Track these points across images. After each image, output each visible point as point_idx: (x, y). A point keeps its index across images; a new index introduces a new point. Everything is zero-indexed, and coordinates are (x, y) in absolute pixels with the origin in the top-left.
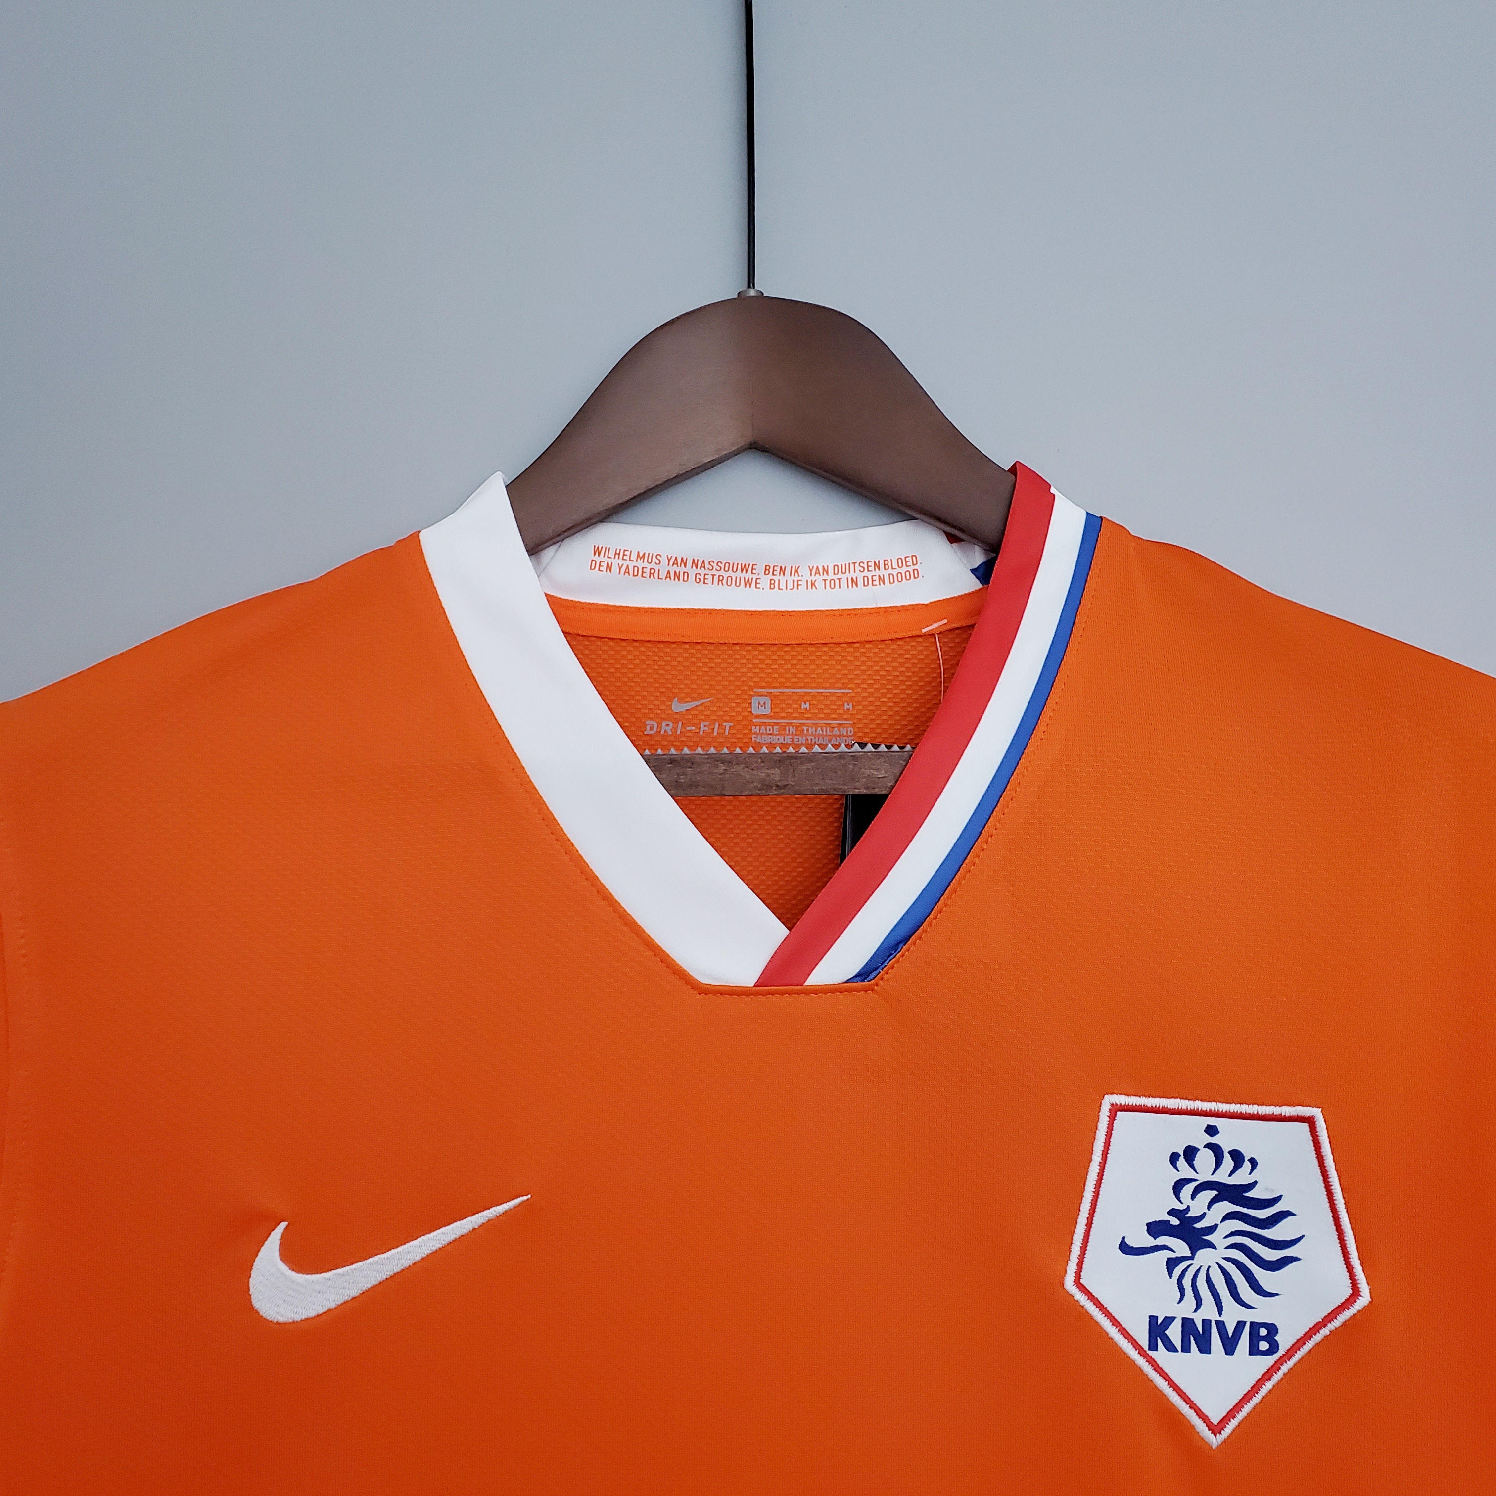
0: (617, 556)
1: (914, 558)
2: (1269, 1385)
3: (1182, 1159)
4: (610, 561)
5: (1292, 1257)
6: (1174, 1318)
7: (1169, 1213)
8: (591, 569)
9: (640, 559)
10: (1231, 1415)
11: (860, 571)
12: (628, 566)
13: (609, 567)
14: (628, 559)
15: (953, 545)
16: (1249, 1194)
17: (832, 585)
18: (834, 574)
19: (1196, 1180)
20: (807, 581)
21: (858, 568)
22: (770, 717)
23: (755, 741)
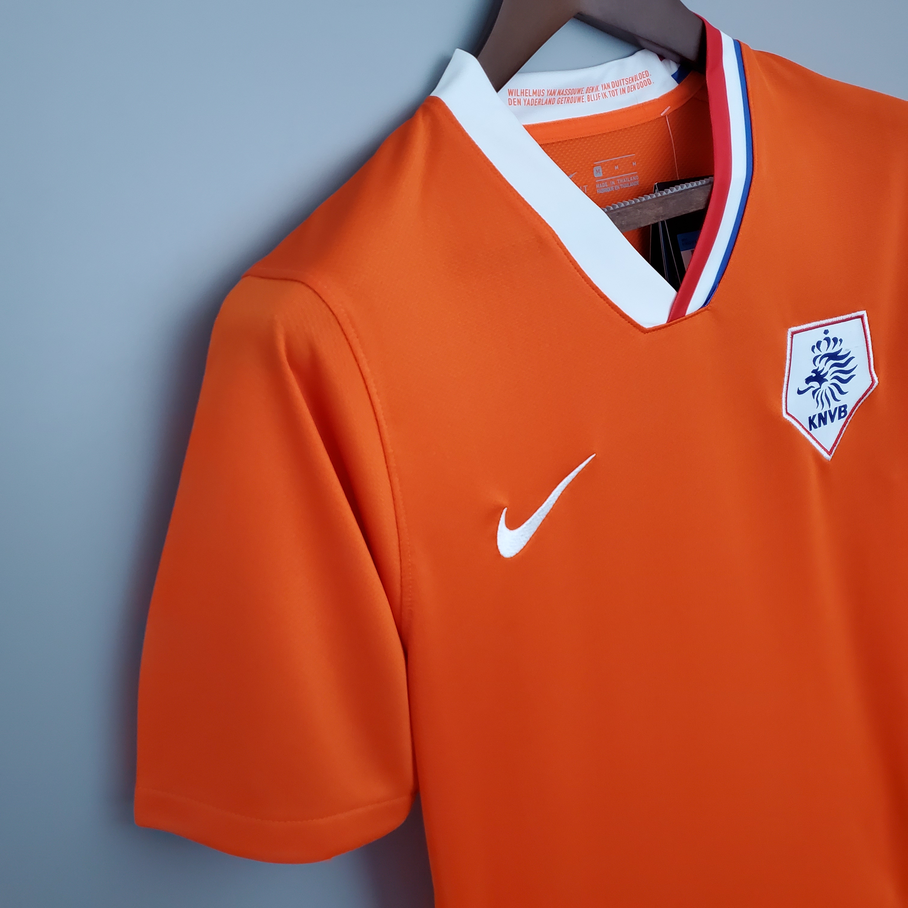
0: (522, 94)
1: (647, 72)
2: (845, 429)
3: (816, 347)
4: (519, 98)
5: (853, 375)
6: (816, 415)
7: (812, 372)
8: (509, 105)
9: (535, 94)
10: (834, 445)
11: (626, 83)
12: (529, 99)
13: (519, 102)
14: (528, 95)
15: (662, 61)
16: (839, 355)
17: (613, 93)
18: (613, 87)
19: (820, 355)
20: (602, 93)
21: (625, 82)
22: (602, 178)
23: (599, 193)
